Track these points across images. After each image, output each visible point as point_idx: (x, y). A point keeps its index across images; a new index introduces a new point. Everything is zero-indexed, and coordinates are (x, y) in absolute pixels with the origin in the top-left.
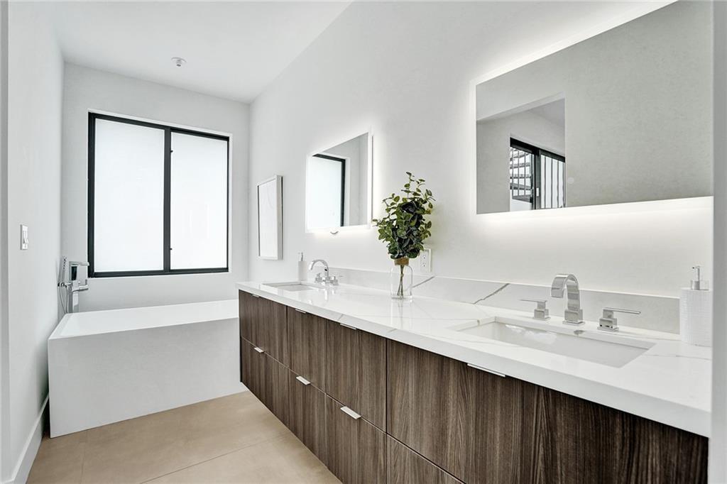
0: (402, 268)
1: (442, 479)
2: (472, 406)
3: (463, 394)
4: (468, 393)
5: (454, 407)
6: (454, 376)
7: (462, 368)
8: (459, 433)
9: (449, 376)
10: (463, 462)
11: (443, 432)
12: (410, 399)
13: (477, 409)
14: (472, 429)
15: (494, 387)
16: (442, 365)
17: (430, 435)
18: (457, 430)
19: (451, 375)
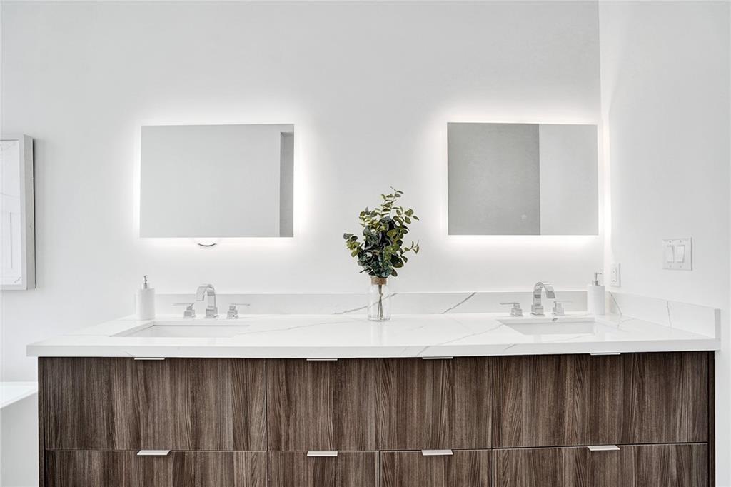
0: (380, 287)
1: (559, 455)
2: (587, 385)
3: (580, 380)
4: (584, 377)
5: (571, 392)
6: (571, 367)
7: (578, 360)
8: (576, 410)
9: (566, 369)
10: (579, 431)
11: (560, 417)
12: (524, 403)
13: (591, 385)
14: (587, 401)
15: (604, 365)
16: (560, 362)
17: (547, 426)
18: (574, 408)
19: (569, 368)
